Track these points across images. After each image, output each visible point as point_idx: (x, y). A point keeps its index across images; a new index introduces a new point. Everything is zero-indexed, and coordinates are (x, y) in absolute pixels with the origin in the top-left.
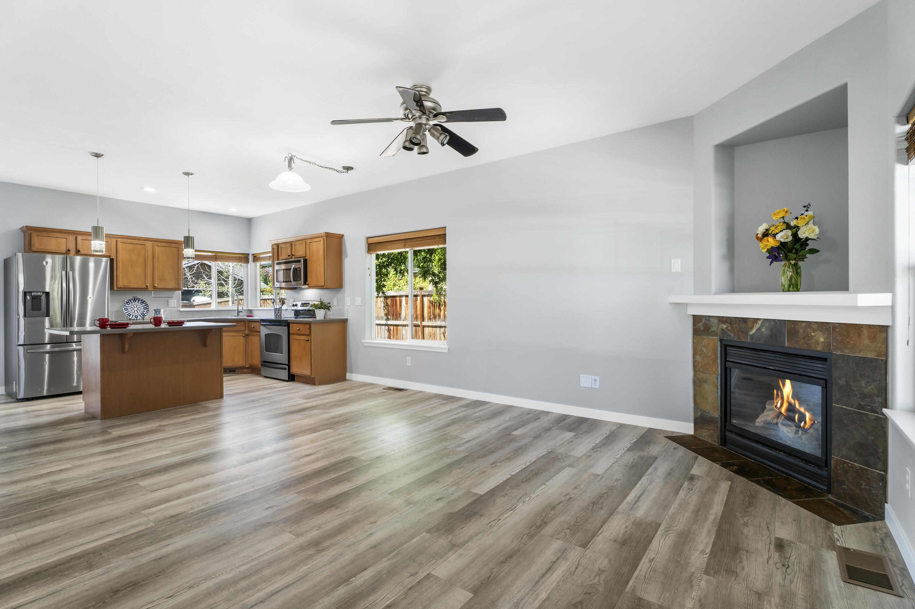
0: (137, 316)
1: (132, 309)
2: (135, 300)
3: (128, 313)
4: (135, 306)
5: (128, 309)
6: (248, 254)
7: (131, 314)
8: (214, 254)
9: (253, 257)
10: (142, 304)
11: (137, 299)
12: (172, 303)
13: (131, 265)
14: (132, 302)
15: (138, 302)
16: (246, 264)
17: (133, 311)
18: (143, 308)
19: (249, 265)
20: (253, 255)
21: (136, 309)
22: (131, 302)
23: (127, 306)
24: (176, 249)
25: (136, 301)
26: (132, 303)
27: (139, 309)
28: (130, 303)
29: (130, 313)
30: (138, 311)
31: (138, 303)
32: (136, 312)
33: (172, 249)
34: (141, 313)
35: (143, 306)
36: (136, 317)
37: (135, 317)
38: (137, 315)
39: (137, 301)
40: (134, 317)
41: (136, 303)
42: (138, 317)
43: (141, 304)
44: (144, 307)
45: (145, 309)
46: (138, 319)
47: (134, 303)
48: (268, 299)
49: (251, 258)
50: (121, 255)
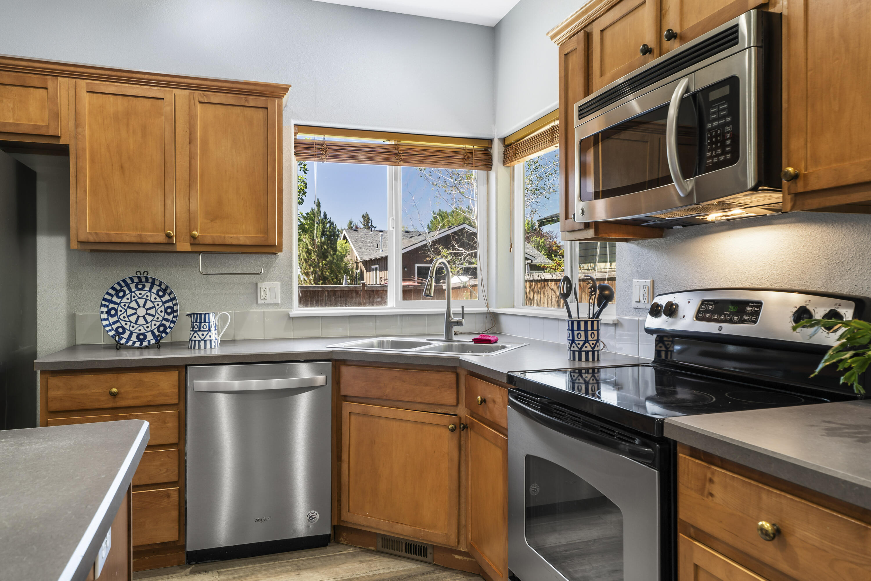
0: (142, 334)
1: (130, 312)
2: (140, 281)
3: (118, 324)
4: (141, 302)
5: (119, 313)
6: (490, 141)
7: (127, 327)
8: (393, 142)
9: (502, 149)
10: (160, 297)
11: (147, 281)
12: (267, 291)
13: (122, 167)
14: (134, 289)
15: (151, 288)
16: (484, 172)
17: (133, 319)
18: (162, 309)
19: (492, 174)
20: (503, 140)
21: (141, 312)
22: (130, 289)
23: (118, 301)
24: (260, 113)
25: (144, 286)
26: (131, 292)
27: (152, 312)
28: (127, 292)
29: (123, 323)
30: (149, 318)
31: (150, 291)
32: (141, 321)
33: (248, 111)
34: (158, 324)
35: (164, 303)
36: (141, 337)
37: (138, 337)
38: (143, 331)
39: (148, 286)
40: (134, 338)
41: (143, 292)
42: (145, 337)
43: (158, 294)
44: (166, 305)
45: (169, 311)
46: (145, 344)
47: (138, 293)
48: (551, 280)
49: (497, 150)
50: (87, 132)
